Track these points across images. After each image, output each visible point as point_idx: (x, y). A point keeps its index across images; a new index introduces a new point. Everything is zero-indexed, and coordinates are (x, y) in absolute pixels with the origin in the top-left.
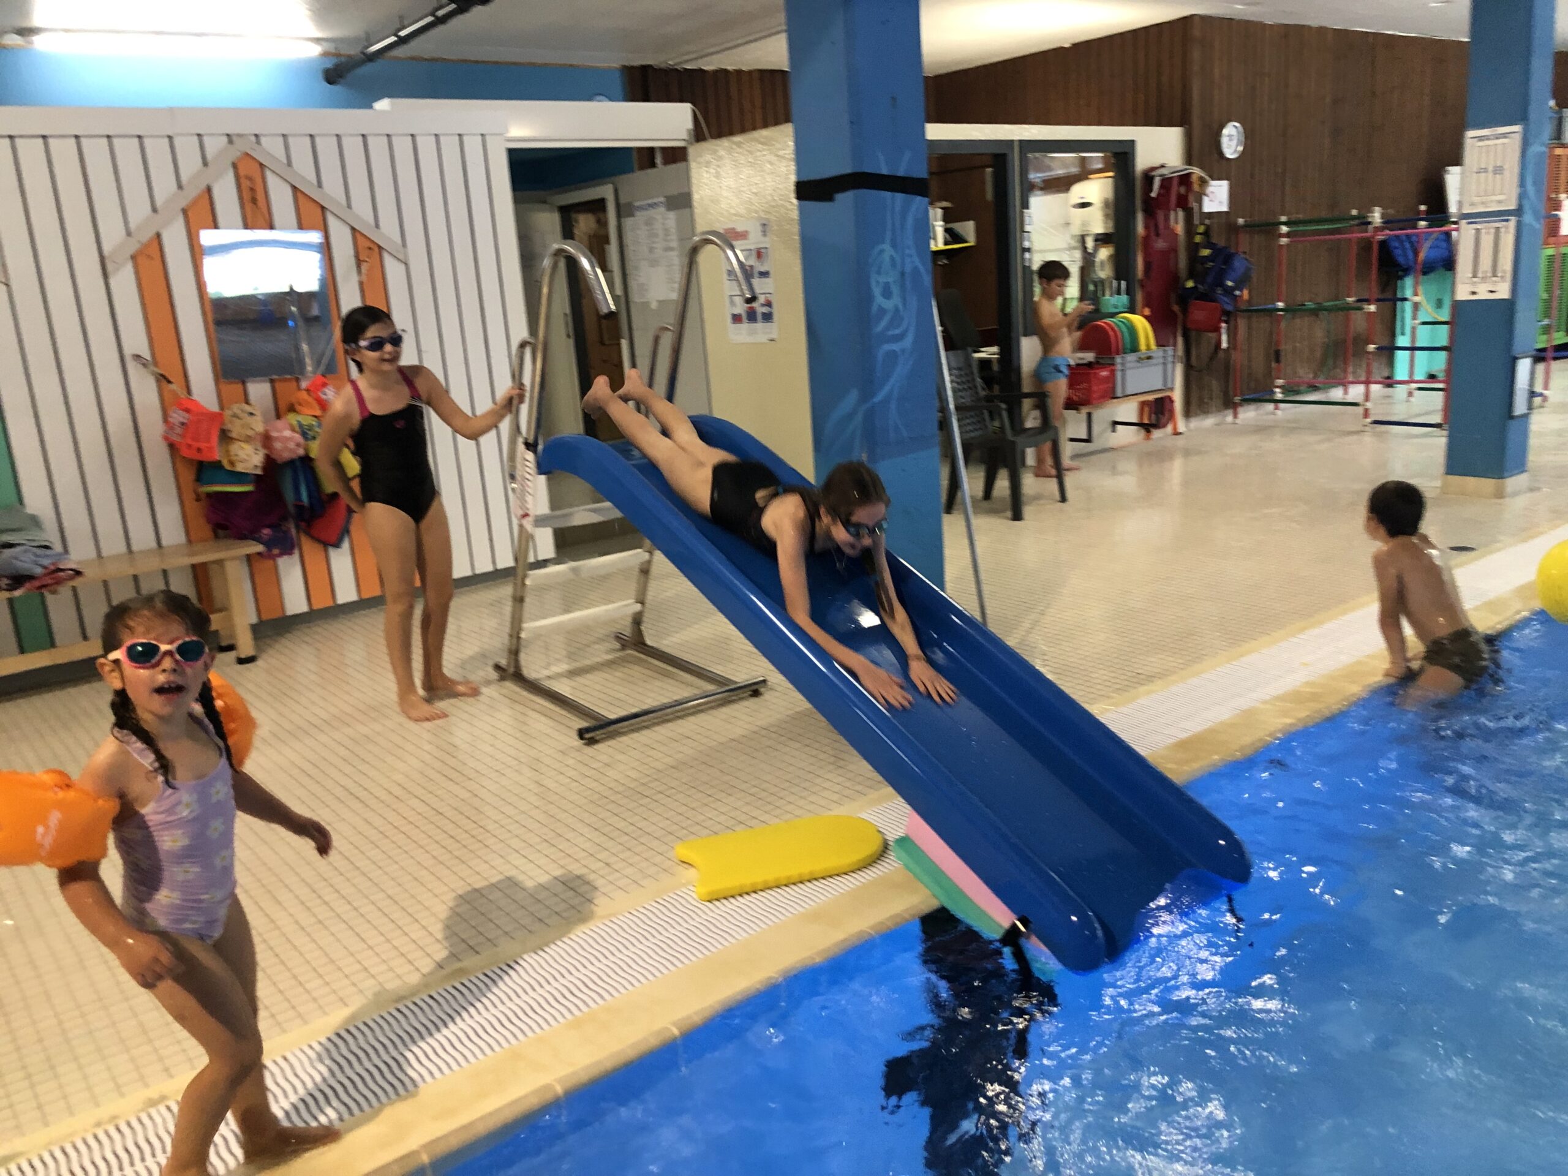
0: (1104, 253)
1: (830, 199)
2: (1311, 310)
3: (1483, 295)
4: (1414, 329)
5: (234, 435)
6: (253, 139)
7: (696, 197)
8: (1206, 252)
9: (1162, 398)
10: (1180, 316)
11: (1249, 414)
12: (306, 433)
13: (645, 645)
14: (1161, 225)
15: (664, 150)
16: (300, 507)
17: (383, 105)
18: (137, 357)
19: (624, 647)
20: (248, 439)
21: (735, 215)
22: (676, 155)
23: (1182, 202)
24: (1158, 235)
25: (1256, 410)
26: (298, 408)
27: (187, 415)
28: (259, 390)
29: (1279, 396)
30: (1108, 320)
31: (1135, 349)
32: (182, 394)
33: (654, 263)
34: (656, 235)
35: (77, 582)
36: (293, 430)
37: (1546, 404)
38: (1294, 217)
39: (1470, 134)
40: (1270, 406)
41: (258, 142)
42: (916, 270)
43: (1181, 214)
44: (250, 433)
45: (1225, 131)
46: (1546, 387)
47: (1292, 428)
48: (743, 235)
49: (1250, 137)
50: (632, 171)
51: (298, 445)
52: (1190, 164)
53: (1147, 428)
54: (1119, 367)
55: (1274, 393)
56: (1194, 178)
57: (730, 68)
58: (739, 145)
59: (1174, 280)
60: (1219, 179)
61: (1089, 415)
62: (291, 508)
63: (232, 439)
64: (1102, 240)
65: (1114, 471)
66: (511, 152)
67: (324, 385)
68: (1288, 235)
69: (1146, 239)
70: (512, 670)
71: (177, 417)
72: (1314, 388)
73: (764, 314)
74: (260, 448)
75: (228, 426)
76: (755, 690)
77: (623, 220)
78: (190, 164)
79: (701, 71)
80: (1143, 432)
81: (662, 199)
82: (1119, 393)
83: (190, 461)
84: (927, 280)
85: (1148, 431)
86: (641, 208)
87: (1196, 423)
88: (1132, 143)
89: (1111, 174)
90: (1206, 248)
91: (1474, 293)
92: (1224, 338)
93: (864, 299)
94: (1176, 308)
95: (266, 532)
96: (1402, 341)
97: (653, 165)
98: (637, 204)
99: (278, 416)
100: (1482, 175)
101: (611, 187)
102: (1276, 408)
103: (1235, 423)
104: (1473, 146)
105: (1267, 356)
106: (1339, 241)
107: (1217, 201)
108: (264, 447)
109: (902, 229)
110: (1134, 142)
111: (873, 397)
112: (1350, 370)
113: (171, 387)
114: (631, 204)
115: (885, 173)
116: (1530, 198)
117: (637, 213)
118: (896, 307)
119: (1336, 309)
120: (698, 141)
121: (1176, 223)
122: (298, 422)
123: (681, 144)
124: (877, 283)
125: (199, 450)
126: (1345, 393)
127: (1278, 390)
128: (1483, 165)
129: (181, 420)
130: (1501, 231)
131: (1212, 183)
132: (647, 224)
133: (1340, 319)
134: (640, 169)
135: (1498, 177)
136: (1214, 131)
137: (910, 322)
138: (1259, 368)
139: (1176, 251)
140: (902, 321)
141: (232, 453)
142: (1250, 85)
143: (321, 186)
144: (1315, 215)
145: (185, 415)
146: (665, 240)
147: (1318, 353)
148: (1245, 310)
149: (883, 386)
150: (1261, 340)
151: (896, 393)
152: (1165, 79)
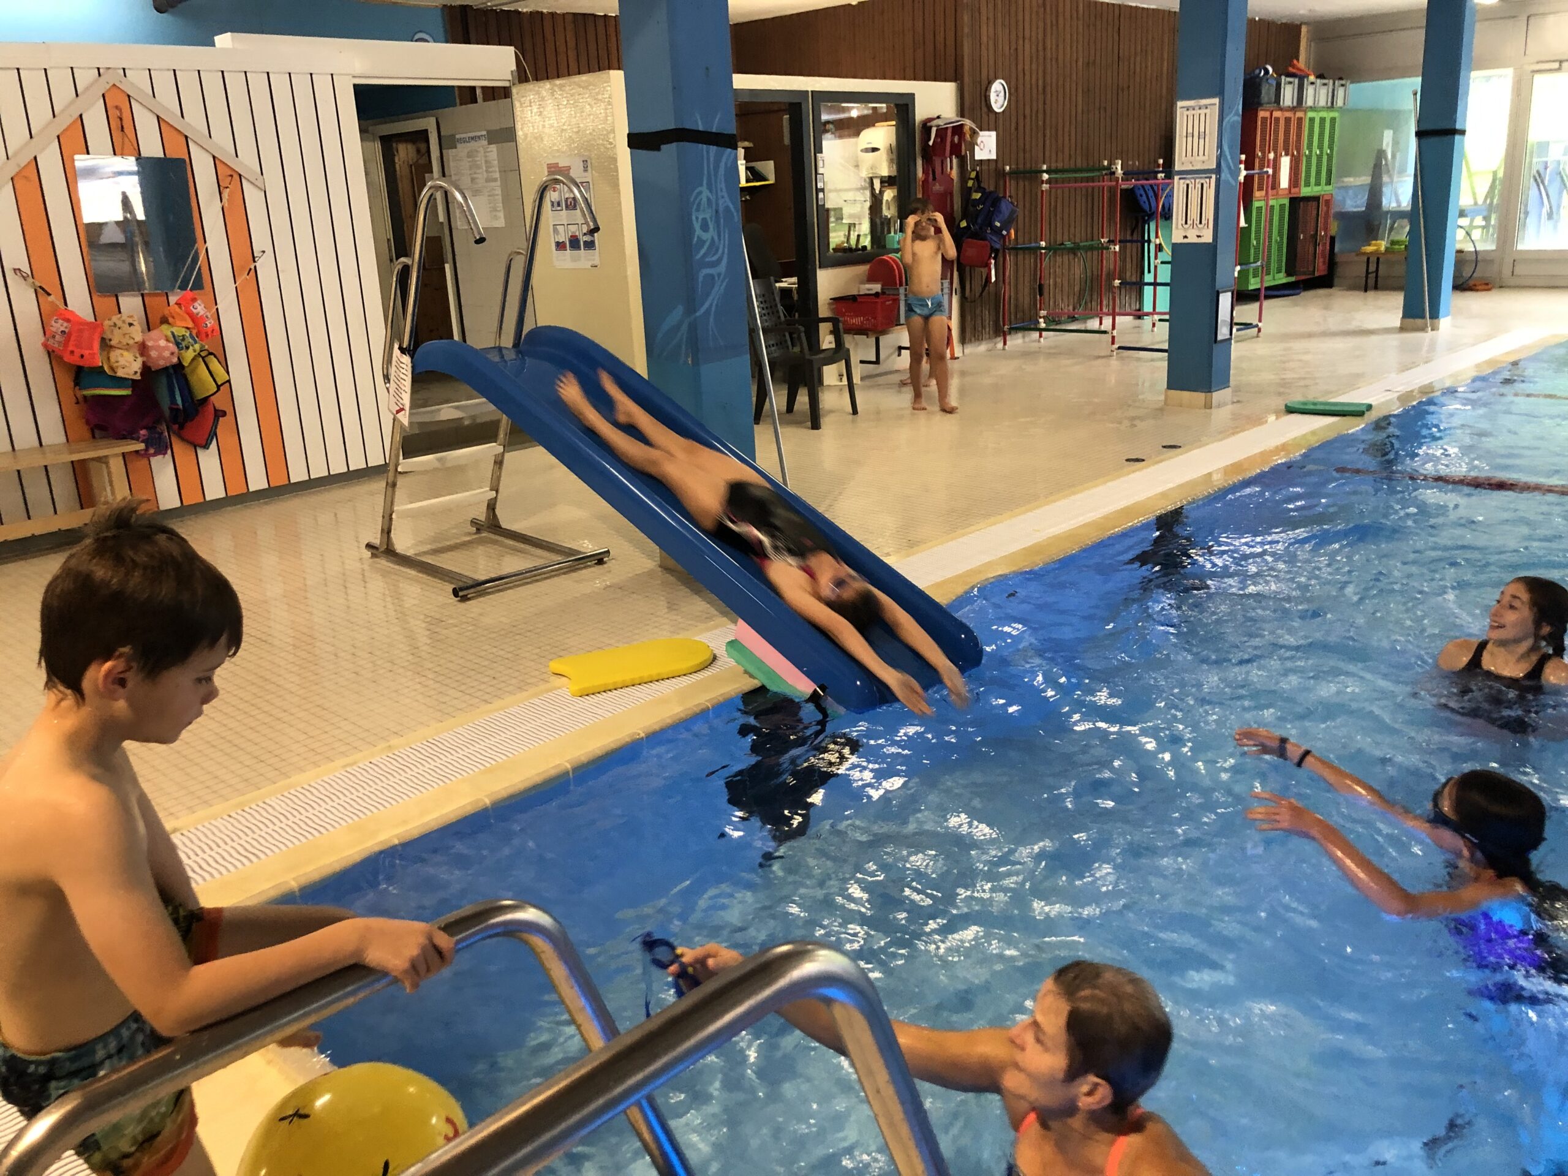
0: (889, 195)
1: (659, 149)
2: (1069, 249)
3: (1192, 239)
4: (1156, 267)
5: (113, 343)
6: (122, 72)
7: (520, 133)
8: (977, 196)
11: (1016, 341)
12: (179, 343)
13: (501, 528)
14: (938, 171)
15: (485, 89)
16: (174, 410)
17: (224, 39)
18: (17, 271)
19: (480, 530)
20: (128, 348)
21: (558, 151)
22: (498, 94)
23: (956, 150)
24: (934, 179)
25: (1024, 337)
26: (171, 320)
27: (69, 326)
28: (131, 304)
29: (1043, 325)
30: (891, 255)
32: (62, 306)
34: (479, 167)
36: (168, 340)
37: (1260, 334)
38: (1053, 165)
39: (1180, 104)
40: (1037, 334)
41: (125, 76)
42: (727, 209)
43: (955, 161)
44: (131, 342)
45: (993, 88)
46: (1260, 321)
47: (1053, 353)
48: (567, 170)
49: (1014, 93)
50: (455, 105)
51: (172, 354)
52: (962, 117)
55: (1039, 322)
56: (966, 129)
57: (545, 11)
58: (561, 87)
60: (988, 130)
61: (877, 341)
63: (111, 347)
64: (888, 182)
66: (357, 88)
67: (194, 300)
68: (1049, 181)
69: (925, 182)
70: (384, 548)
71: (58, 326)
72: (1073, 319)
73: (585, 242)
74: (138, 355)
75: (108, 335)
76: (600, 560)
77: (444, 152)
78: (63, 93)
79: (517, 13)
81: (484, 133)
83: (70, 367)
84: (737, 217)
86: (463, 141)
87: (969, 349)
88: (911, 96)
89: (894, 123)
90: (976, 191)
92: (993, 272)
93: (687, 232)
95: (143, 432)
96: (1148, 278)
97: (474, 100)
98: (458, 136)
99: (149, 330)
100: (1190, 139)
101: (433, 120)
102: (1041, 336)
103: (1004, 349)
104: (1182, 115)
105: (1032, 289)
106: (1093, 188)
107: (986, 150)
108: (142, 355)
109: (716, 175)
110: (913, 95)
111: (695, 312)
112: (1105, 303)
113: (51, 298)
114: (453, 136)
115: (701, 128)
116: (1226, 160)
117: (459, 146)
118: (713, 238)
119: (1091, 248)
120: (521, 81)
121: (951, 168)
122: (173, 333)
123: (507, 84)
124: (697, 218)
125: (82, 356)
126: (1101, 323)
127: (1041, 320)
128: (1190, 130)
129: (62, 329)
130: (1205, 186)
131: (981, 133)
132: (469, 157)
133: (1095, 257)
134: (461, 104)
135: (1202, 141)
136: (984, 88)
137: (723, 253)
138: (1025, 300)
139: (951, 194)
140: (717, 250)
141: (113, 359)
142: (1013, 48)
143: (183, 116)
144: (1072, 166)
145: (65, 324)
146: (487, 171)
147: (1077, 289)
148: (1013, 248)
149: (702, 305)
150: (1027, 275)
151: (713, 309)
152: (940, 38)
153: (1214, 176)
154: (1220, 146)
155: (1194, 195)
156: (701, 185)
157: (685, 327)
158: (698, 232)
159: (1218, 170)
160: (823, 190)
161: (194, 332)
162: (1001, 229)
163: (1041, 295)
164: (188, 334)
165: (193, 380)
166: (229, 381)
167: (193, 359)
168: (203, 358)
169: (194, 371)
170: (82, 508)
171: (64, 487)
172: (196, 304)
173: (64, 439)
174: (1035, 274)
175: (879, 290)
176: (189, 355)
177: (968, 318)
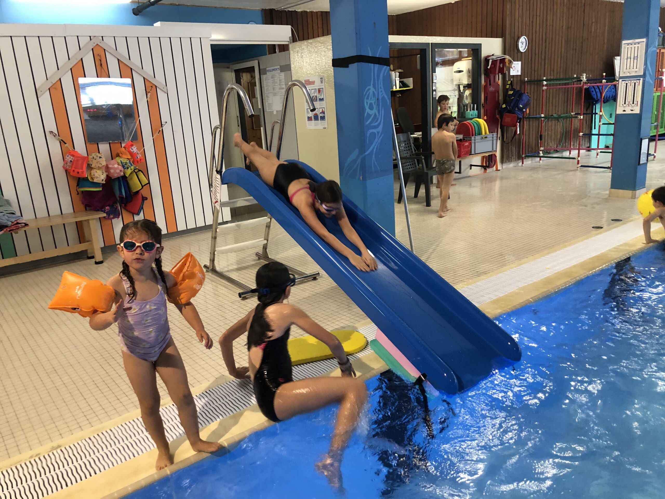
0: (468, 92)
1: (348, 67)
2: (555, 118)
3: (628, 112)
4: (600, 126)
5: (93, 166)
6: (101, 38)
7: (292, 66)
8: (511, 92)
9: (492, 155)
10: (500, 120)
11: (528, 162)
12: (124, 166)
13: (268, 258)
14: (492, 81)
15: (279, 45)
16: (121, 198)
17: (158, 24)
18: (51, 132)
19: (259, 259)
20: (99, 168)
21: (310, 74)
22: (284, 48)
23: (501, 71)
24: (490, 84)
25: (532, 160)
26: (121, 155)
27: (74, 158)
28: (104, 147)
29: (541, 155)
30: (468, 121)
31: (480, 133)
32: (71, 148)
33: (275, 94)
34: (276, 83)
35: (26, 228)
36: (118, 164)
37: (655, 159)
38: (549, 78)
39: (624, 42)
40: (539, 159)
41: (103, 40)
42: (383, 98)
43: (500, 76)
44: (100, 166)
45: (520, 41)
46: (655, 152)
47: (547, 168)
48: (313, 83)
49: (530, 42)
50: (266, 55)
51: (121, 171)
52: (505, 54)
53: (485, 167)
54: (473, 141)
55: (539, 153)
56: (506, 61)
57: (308, 11)
58: (311, 43)
59: (498, 104)
60: (517, 61)
61: (460, 162)
62: (118, 199)
63: (92, 168)
64: (468, 86)
65: (470, 186)
66: (212, 45)
67: (132, 145)
68: (546, 85)
69: (485, 87)
70: (211, 268)
71: (69, 158)
72: (557, 151)
73: (321, 117)
74: (104, 172)
75: (90, 163)
76: (314, 277)
77: (262, 76)
78: (74, 48)
79: (295, 12)
80: (483, 169)
81: (279, 67)
82: (473, 152)
83: (74, 178)
84: (389, 102)
85: (485, 169)
86: (270, 71)
87: (505, 166)
89: (471, 58)
90: (511, 90)
91: (624, 111)
92: (518, 129)
93: (361, 110)
94: (498, 116)
95: (107, 208)
96: (595, 131)
97: (275, 52)
98: (267, 69)
99: (112, 159)
100: (629, 60)
101: (257, 61)
102: (540, 160)
103: (522, 166)
104: (625, 48)
105: (537, 137)
106: (568, 88)
107: (516, 70)
108: (106, 172)
109: (378, 80)
110: (481, 44)
111: (365, 153)
112: (572, 144)
113: (66, 145)
114: (266, 69)
115: (370, 55)
116: (649, 70)
117: (267, 73)
118: (375, 114)
119: (567, 117)
120: (293, 42)
121: (498, 79)
122: (121, 161)
123: (287, 43)
124: (367, 103)
125: (78, 173)
126: (570, 154)
127: (541, 152)
128: (629, 56)
129: (70, 160)
130: (636, 84)
131: (514, 62)
132: (272, 78)
133: (568, 122)
134: (269, 54)
135: (635, 61)
136: (516, 41)
137: (381, 121)
138: (533, 143)
139: (498, 92)
140: (378, 119)
141: (92, 174)
142: (531, 20)
143: (130, 59)
144: (558, 77)
145: (72, 157)
146: (280, 85)
147: (559, 137)
148: (527, 118)
149: (369, 148)
150: (534, 130)
151: (375, 150)
152: (495, 17)
153: (642, 79)
154: (646, 64)
155: (630, 89)
156: (370, 85)
157: (359, 160)
158: (368, 110)
159: (644, 76)
160: (435, 90)
161: (132, 160)
162: (523, 108)
163: (541, 140)
164: (128, 162)
165: (131, 183)
166: (149, 183)
167: (131, 173)
168: (136, 173)
169: (131, 178)
170: (80, 243)
171: (72, 233)
172: (133, 147)
173: (73, 211)
174: (538, 129)
175: (462, 138)
176: (128, 172)
177: (505, 151)
